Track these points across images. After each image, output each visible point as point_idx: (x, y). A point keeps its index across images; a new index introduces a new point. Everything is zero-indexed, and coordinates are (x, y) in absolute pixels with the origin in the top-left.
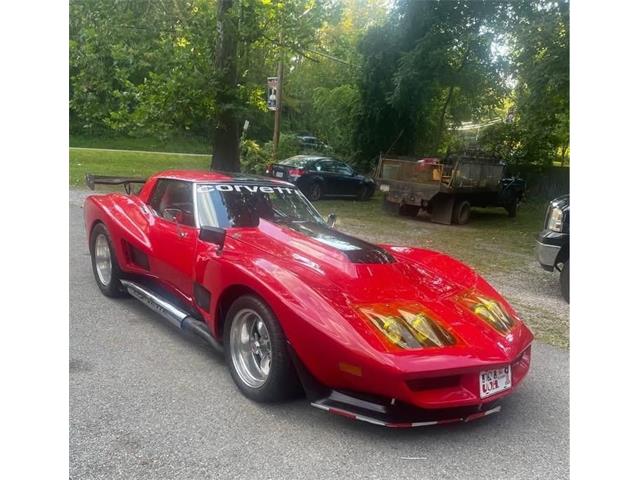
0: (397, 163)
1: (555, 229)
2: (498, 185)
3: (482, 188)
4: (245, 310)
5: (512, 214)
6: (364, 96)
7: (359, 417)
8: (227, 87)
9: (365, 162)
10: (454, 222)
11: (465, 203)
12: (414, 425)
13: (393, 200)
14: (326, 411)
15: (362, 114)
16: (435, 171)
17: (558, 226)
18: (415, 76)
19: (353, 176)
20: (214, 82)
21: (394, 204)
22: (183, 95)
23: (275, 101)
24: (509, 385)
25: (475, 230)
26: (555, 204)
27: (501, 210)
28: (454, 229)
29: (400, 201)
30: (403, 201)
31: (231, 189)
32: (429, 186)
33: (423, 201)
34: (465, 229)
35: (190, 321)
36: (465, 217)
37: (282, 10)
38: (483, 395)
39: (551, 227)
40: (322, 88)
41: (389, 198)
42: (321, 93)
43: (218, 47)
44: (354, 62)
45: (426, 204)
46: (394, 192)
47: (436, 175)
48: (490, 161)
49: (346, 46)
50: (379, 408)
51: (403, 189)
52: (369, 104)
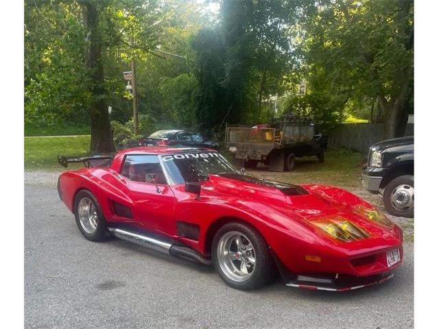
0: (238, 130)
1: (376, 165)
2: (312, 141)
3: (302, 143)
4: (230, 233)
5: (321, 160)
6: (201, 82)
7: (319, 288)
8: (97, 82)
9: (207, 131)
10: (286, 170)
11: (292, 154)
12: (353, 288)
13: (240, 157)
14: (297, 287)
15: (200, 95)
16: (267, 134)
17: (379, 164)
18: (239, 65)
19: (203, 142)
20: (87, 79)
21: (241, 160)
22: (64, 91)
23: (131, 90)
24: (399, 259)
25: (302, 174)
26: (374, 149)
27: (314, 158)
28: (287, 174)
29: (246, 157)
30: (248, 157)
31: (183, 157)
32: (266, 144)
33: (262, 156)
34: (295, 174)
35: (176, 248)
36: (292, 165)
37: (134, 21)
38: (389, 266)
39: (373, 165)
40: (166, 78)
41: (236, 157)
42: (166, 81)
43: (87, 52)
44: (190, 57)
45: (265, 158)
46: (240, 151)
47: (268, 136)
48: (304, 123)
49: (185, 45)
50: (329, 281)
51: (247, 149)
52: (205, 88)
